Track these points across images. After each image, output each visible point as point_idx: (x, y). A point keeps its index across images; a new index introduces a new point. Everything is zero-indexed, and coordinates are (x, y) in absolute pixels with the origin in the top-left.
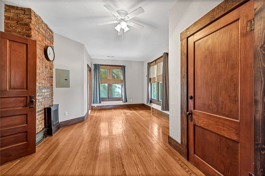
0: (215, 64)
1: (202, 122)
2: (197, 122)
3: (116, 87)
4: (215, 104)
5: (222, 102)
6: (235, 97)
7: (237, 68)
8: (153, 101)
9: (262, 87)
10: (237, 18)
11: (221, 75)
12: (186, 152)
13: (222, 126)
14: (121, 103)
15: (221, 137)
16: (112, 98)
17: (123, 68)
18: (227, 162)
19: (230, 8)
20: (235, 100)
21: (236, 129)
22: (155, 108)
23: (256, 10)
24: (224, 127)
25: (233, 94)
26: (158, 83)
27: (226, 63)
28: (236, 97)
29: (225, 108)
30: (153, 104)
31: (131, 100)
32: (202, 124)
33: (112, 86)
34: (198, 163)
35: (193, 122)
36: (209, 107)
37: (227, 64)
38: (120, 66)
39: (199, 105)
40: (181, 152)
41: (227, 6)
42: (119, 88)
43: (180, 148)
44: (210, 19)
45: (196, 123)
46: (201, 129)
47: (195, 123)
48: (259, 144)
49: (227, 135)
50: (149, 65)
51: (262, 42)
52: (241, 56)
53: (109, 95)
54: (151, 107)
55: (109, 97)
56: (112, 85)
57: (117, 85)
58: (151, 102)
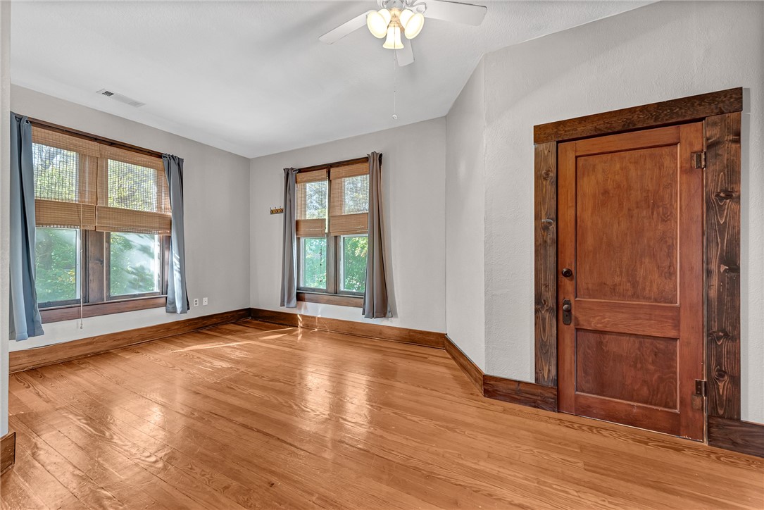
0: (629, 210)
1: (599, 320)
2: (585, 324)
3: (128, 245)
4: (629, 281)
5: (645, 278)
6: (670, 267)
7: (673, 221)
8: (307, 296)
9: (718, 251)
10: (675, 141)
11: (643, 230)
12: (553, 396)
13: (647, 320)
14: (158, 317)
15: (642, 340)
16: (109, 297)
17: (174, 167)
18: (654, 379)
19: (667, 120)
20: (670, 272)
21: (673, 319)
22: (319, 316)
23: (710, 141)
24: (650, 319)
25: (667, 263)
26: (336, 237)
27: (653, 209)
28: (672, 268)
29: (651, 286)
30: (309, 304)
31: (205, 299)
32: (599, 325)
33: (108, 242)
34: (589, 407)
35: (572, 325)
36: (614, 289)
37: (655, 213)
38: (159, 156)
39: (588, 289)
40: (535, 402)
41: (660, 114)
42: (145, 250)
43: (531, 394)
44: (623, 123)
45: (583, 325)
46: (595, 335)
47: (578, 325)
48: (714, 332)
49: (658, 332)
50: (294, 176)
51: (717, 188)
52: (683, 204)
53: (93, 286)
54: (296, 315)
55: (93, 297)
56: (109, 236)
57: (132, 237)
58: (300, 297)
